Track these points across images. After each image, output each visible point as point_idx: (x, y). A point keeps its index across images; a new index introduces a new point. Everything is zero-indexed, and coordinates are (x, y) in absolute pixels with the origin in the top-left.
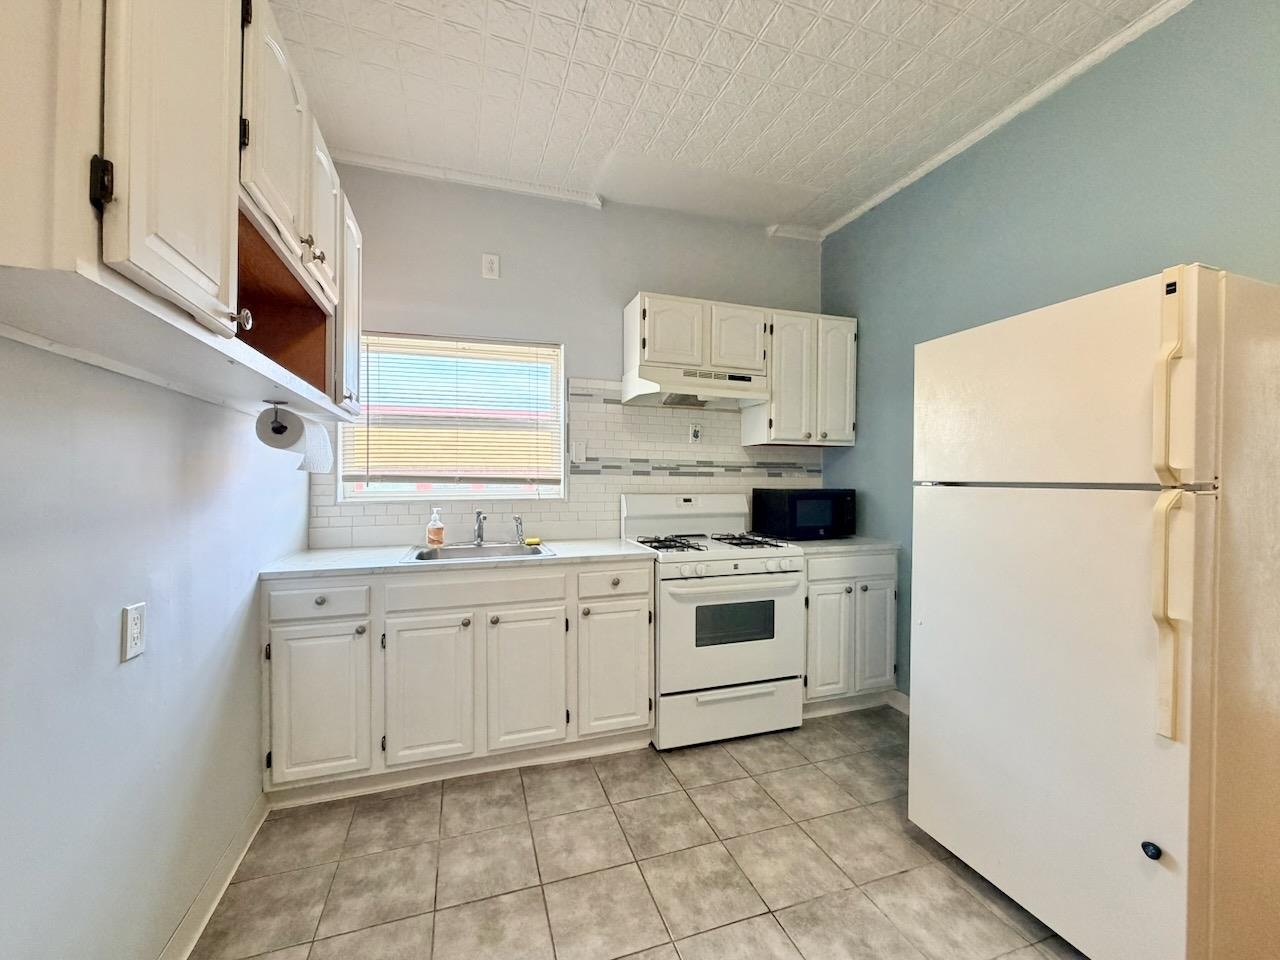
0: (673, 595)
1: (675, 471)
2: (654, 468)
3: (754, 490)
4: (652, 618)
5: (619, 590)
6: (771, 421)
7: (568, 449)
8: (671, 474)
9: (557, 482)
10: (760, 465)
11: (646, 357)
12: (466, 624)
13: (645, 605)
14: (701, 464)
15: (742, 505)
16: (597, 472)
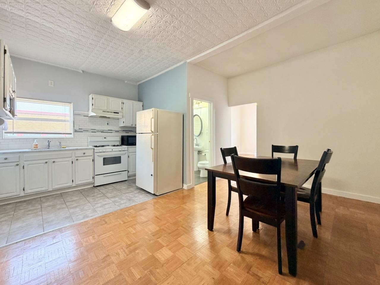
0: (98, 155)
1: (102, 132)
2: (97, 131)
3: (122, 136)
4: (93, 160)
5: (85, 155)
6: (124, 122)
7: (74, 127)
8: (101, 132)
9: (71, 134)
10: (124, 131)
11: (93, 108)
12: (46, 163)
13: (91, 158)
14: (109, 130)
15: (119, 139)
16: (82, 132)
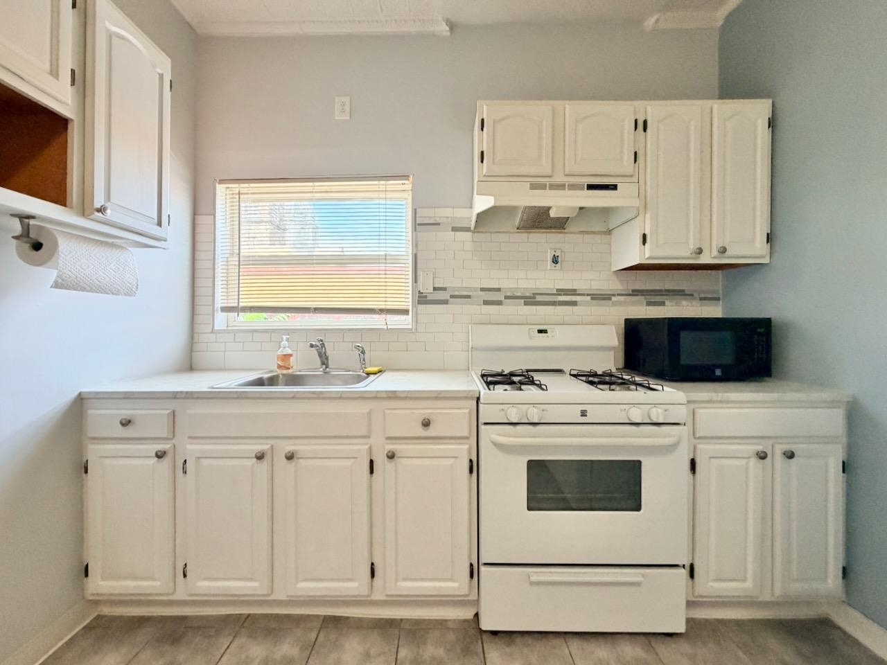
0: (497, 445)
1: (531, 300)
2: (506, 297)
3: (627, 321)
4: (474, 467)
5: (431, 432)
6: (644, 236)
7: (415, 280)
8: (526, 304)
9: (406, 312)
10: (635, 293)
11: (485, 171)
12: (260, 457)
13: (463, 451)
14: (561, 292)
15: (612, 338)
16: (445, 302)
